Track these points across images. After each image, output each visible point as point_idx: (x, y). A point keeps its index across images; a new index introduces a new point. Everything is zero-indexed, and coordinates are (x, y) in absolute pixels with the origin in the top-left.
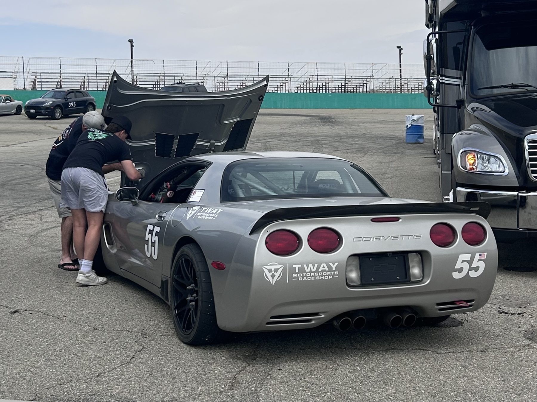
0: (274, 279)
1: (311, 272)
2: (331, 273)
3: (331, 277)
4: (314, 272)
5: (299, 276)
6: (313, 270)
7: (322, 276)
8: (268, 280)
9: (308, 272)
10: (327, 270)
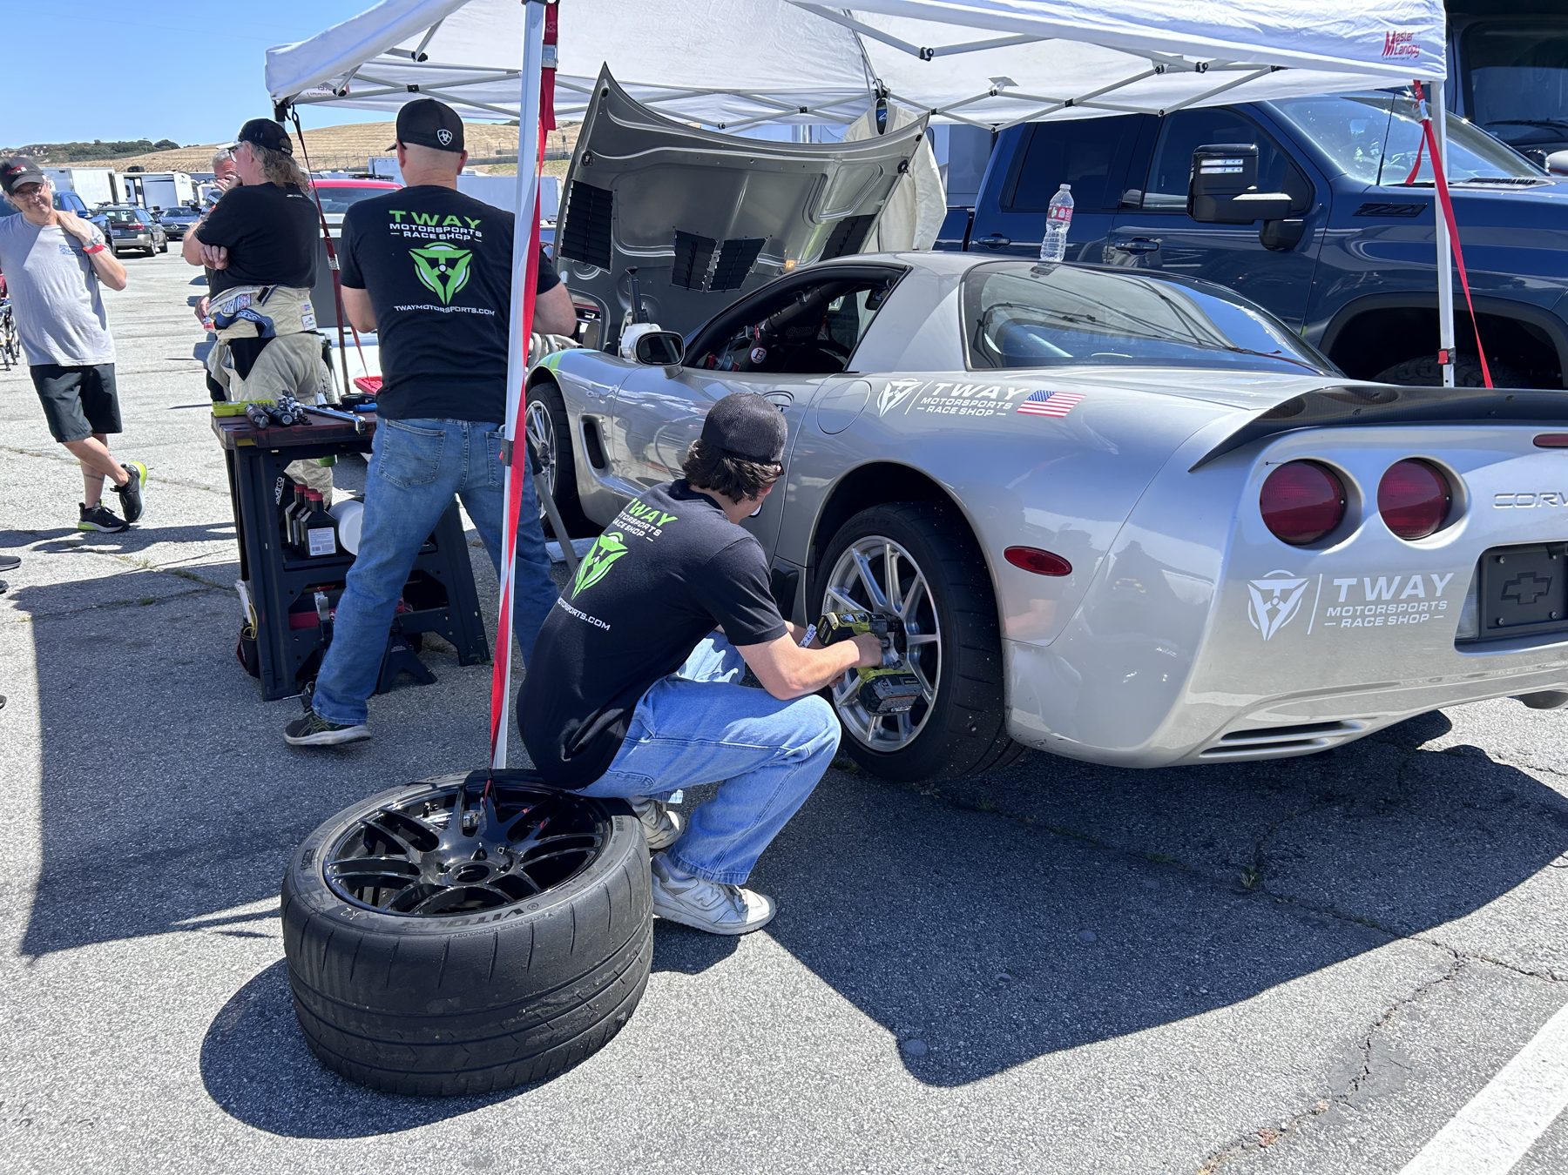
0: (1273, 623)
1: (1378, 601)
2: (1430, 606)
3: (1425, 617)
4: (1387, 603)
5: (1344, 614)
6: (1386, 596)
7: (1404, 613)
8: (1256, 626)
9: (1371, 603)
10: (1422, 595)
